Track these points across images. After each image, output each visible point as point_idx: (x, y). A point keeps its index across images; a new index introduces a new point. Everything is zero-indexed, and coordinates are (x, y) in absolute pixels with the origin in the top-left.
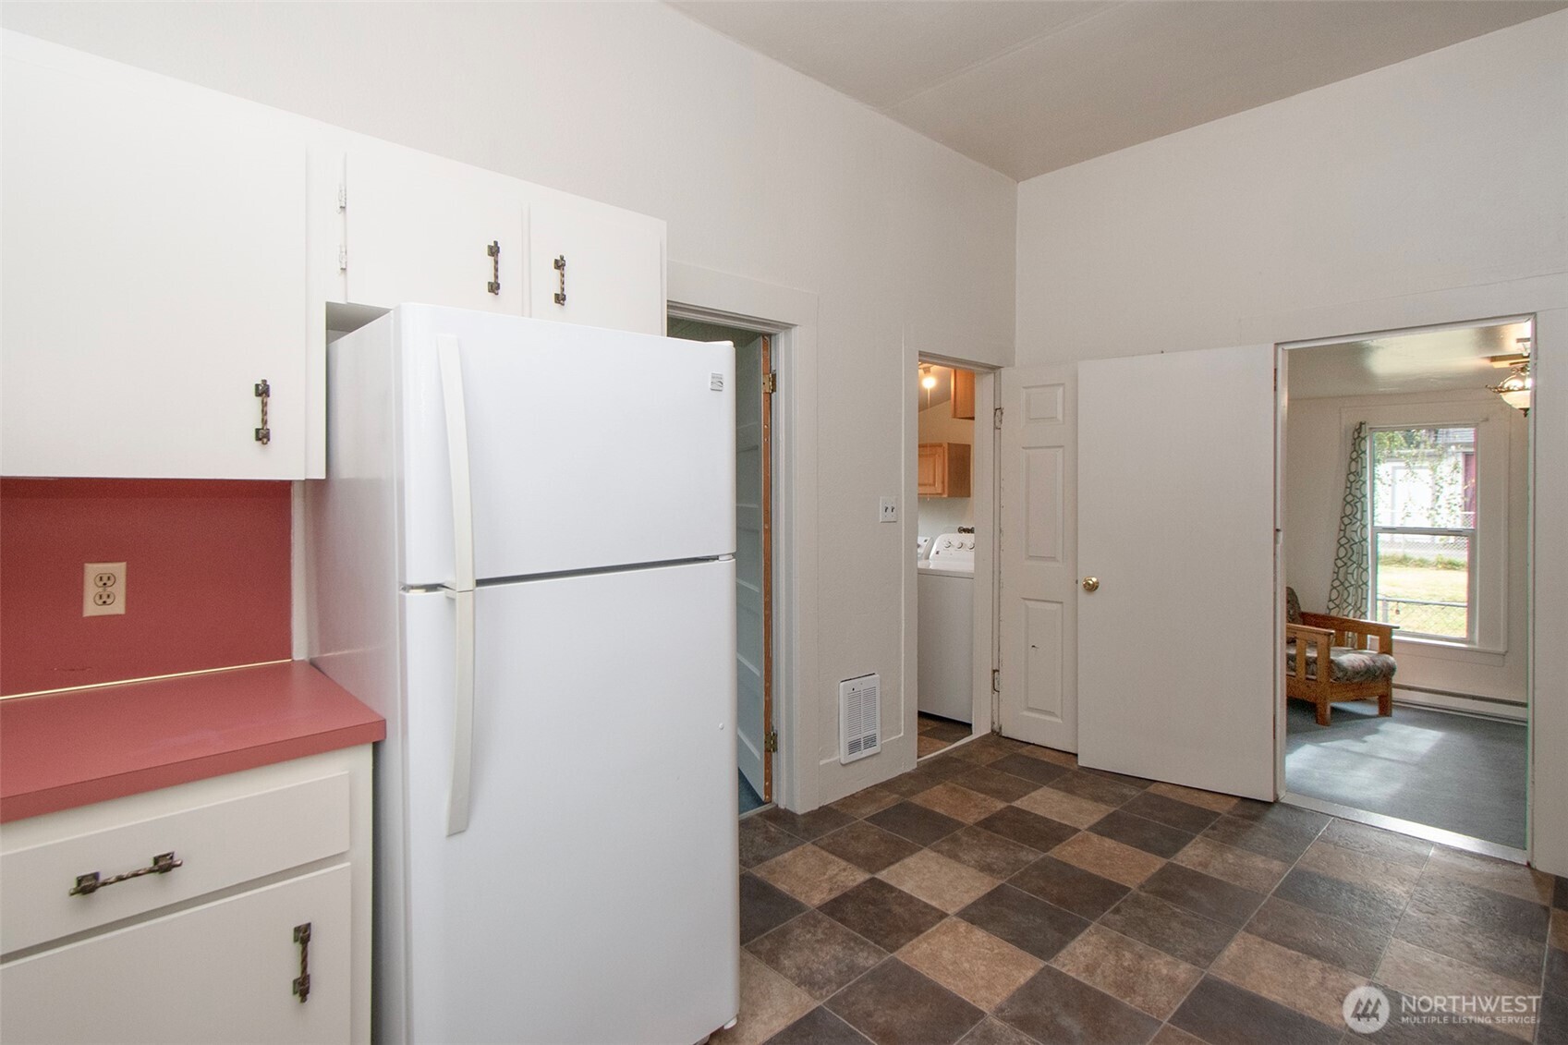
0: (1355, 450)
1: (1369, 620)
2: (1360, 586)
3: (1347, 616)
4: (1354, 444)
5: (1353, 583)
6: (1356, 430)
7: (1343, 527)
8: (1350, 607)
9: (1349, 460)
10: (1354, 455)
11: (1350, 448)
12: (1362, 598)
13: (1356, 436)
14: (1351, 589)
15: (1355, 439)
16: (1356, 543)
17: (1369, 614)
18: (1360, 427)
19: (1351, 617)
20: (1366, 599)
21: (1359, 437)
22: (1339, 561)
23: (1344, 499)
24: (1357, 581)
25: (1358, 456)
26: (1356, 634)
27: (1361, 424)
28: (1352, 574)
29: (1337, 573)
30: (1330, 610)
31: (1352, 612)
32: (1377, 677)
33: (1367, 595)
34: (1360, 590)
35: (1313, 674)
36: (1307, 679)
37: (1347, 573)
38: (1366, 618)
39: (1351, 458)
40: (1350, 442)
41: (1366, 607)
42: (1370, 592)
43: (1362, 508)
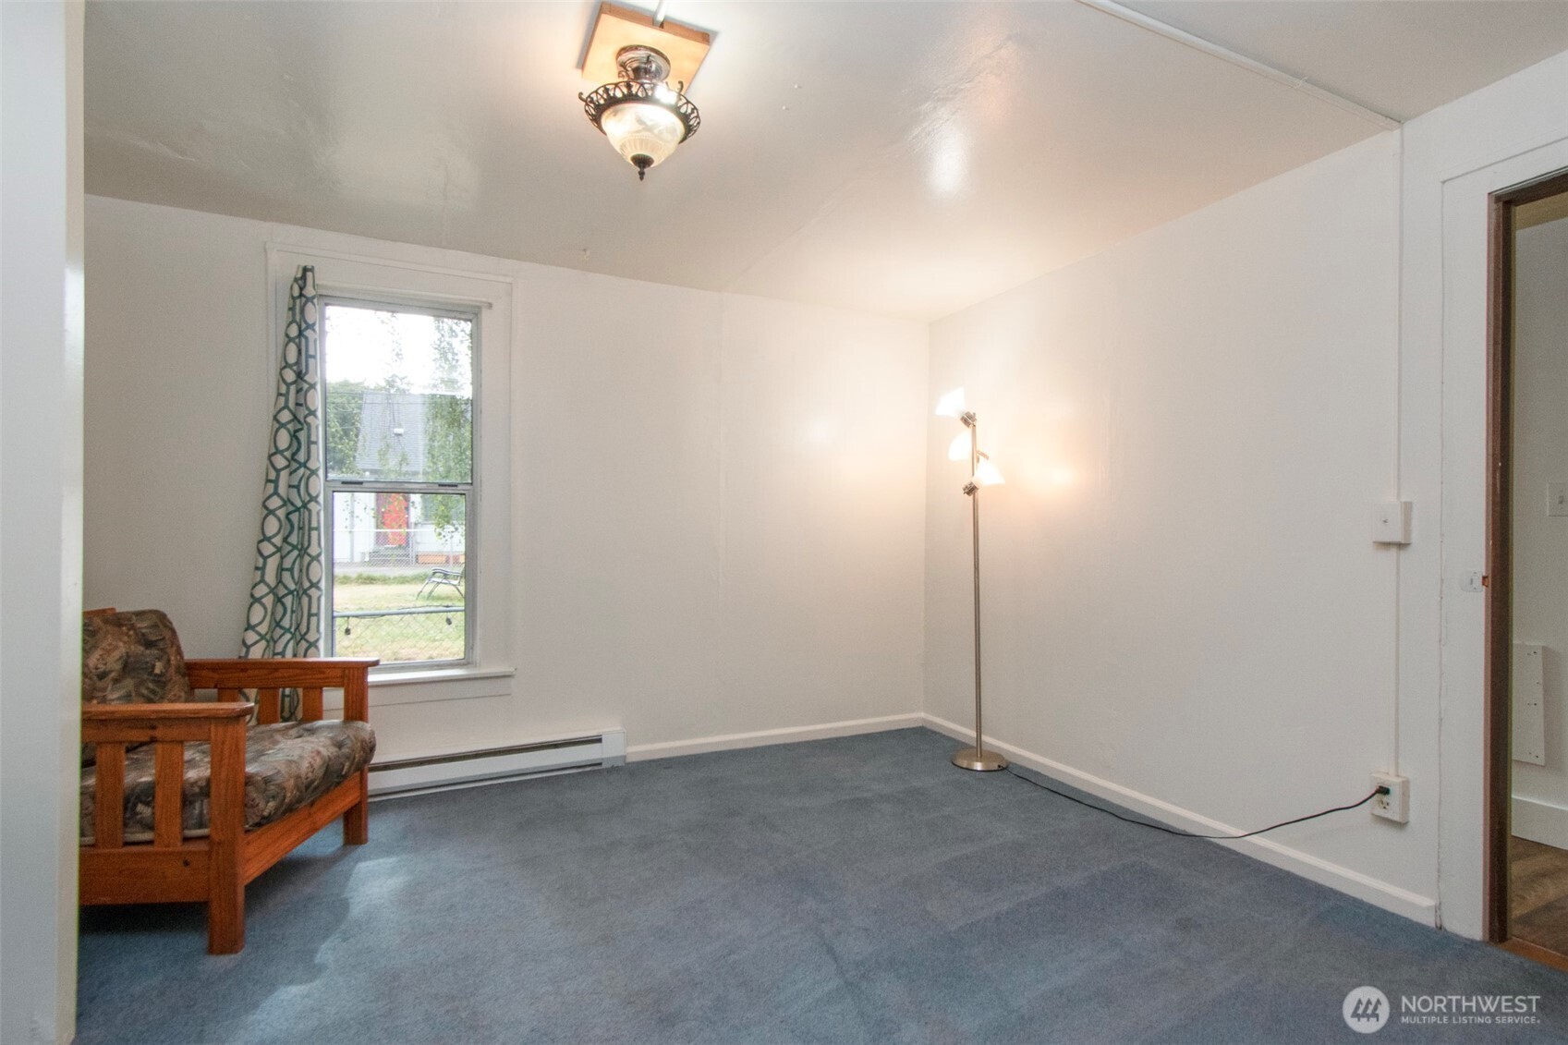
0: (293, 321)
1: (322, 657)
2: (305, 592)
3: (283, 654)
4: (292, 309)
5: (292, 587)
6: (296, 280)
7: (273, 475)
8: (288, 636)
9: (282, 339)
10: (294, 331)
11: (284, 316)
12: (310, 615)
13: (296, 293)
14: (288, 601)
15: (294, 298)
16: (298, 509)
17: (321, 644)
18: (304, 277)
19: (289, 656)
20: (317, 615)
21: (301, 295)
22: (265, 544)
23: (275, 418)
24: (299, 583)
25: (301, 333)
26: (300, 691)
27: (305, 270)
28: (291, 570)
29: (262, 569)
30: (248, 648)
31: (291, 645)
32: (345, 777)
33: (319, 608)
34: (305, 600)
35: (201, 825)
36: (186, 839)
37: (281, 569)
38: (319, 656)
39: (287, 335)
40: (285, 302)
41: (318, 631)
42: (323, 599)
43: (309, 436)
